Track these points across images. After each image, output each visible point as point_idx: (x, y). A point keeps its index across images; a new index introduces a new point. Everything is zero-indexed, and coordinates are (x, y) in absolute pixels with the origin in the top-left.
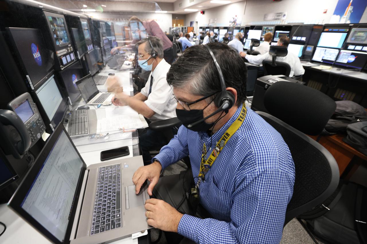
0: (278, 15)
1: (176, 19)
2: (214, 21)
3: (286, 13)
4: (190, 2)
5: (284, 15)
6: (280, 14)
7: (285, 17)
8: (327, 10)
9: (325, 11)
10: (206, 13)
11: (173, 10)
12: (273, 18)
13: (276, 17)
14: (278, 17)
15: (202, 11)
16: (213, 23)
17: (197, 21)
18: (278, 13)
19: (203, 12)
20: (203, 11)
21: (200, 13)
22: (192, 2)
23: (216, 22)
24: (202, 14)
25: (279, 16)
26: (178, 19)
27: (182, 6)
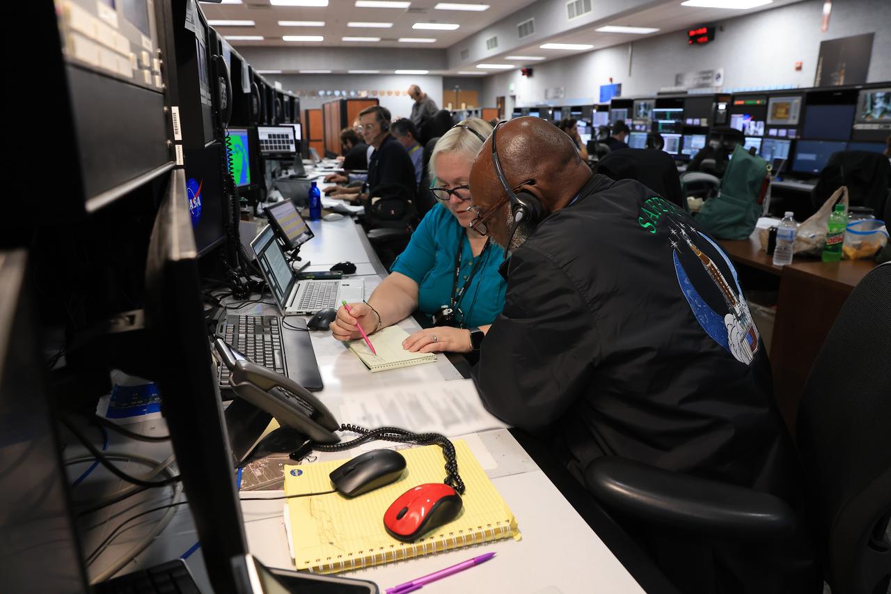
0: (705, 75)
1: (455, 91)
2: (557, 92)
3: (721, 71)
4: (489, 49)
5: (719, 76)
6: (710, 75)
7: (721, 80)
8: (801, 63)
9: (798, 66)
10: (536, 74)
11: (445, 65)
12: (695, 82)
13: (702, 82)
14: (706, 81)
15: (525, 68)
16: (556, 97)
17: (513, 94)
18: (704, 72)
19: (528, 72)
20: (529, 68)
21: (520, 73)
22: (492, 47)
23: (562, 96)
24: (525, 77)
25: (708, 78)
26: (460, 91)
27: (468, 56)
